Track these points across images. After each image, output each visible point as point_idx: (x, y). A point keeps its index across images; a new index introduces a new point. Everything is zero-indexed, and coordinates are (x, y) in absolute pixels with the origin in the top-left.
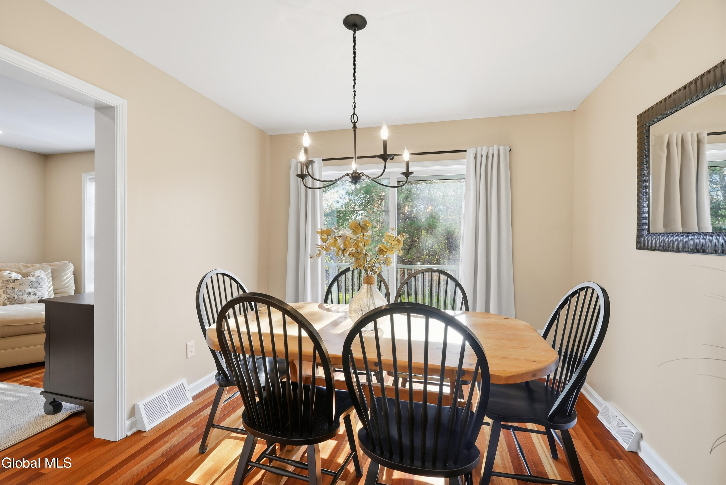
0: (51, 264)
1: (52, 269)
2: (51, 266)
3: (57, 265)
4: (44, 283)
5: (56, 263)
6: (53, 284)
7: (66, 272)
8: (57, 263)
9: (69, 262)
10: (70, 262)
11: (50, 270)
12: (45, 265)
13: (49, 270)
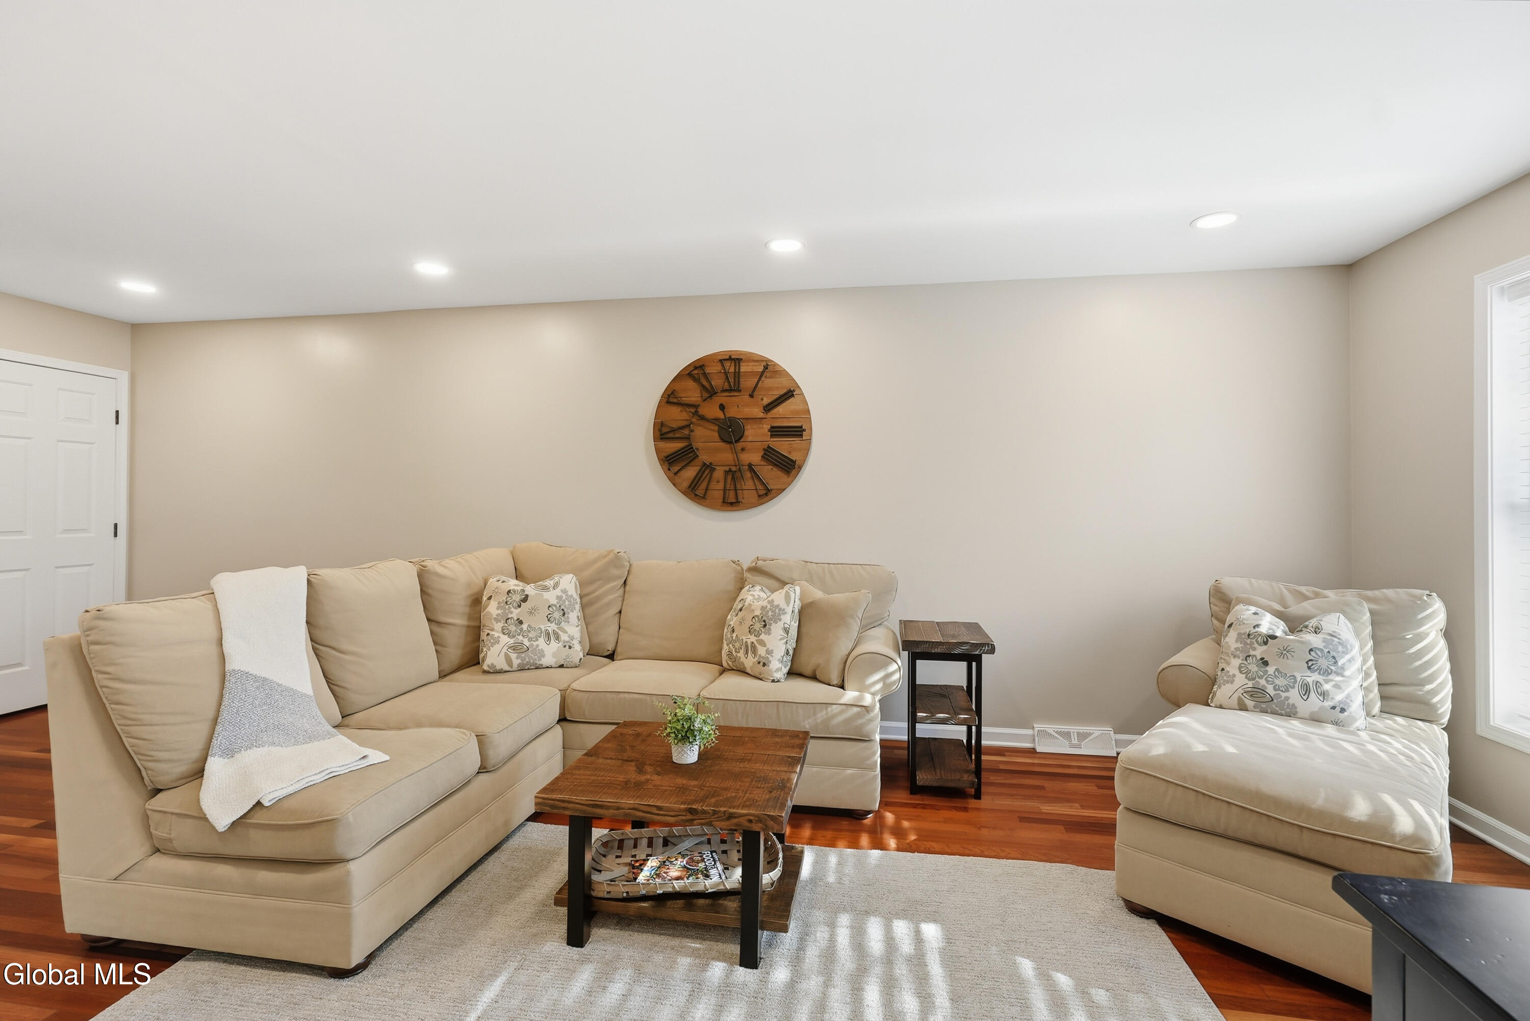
0: (1369, 593)
1: (1372, 613)
2: (1369, 600)
3: (1388, 600)
4: (1349, 661)
5: (1385, 590)
6: (1377, 666)
7: (1420, 628)
8: (1390, 593)
9: (1428, 592)
10: (1434, 594)
11: (1368, 614)
12: (1350, 595)
13: (1364, 615)
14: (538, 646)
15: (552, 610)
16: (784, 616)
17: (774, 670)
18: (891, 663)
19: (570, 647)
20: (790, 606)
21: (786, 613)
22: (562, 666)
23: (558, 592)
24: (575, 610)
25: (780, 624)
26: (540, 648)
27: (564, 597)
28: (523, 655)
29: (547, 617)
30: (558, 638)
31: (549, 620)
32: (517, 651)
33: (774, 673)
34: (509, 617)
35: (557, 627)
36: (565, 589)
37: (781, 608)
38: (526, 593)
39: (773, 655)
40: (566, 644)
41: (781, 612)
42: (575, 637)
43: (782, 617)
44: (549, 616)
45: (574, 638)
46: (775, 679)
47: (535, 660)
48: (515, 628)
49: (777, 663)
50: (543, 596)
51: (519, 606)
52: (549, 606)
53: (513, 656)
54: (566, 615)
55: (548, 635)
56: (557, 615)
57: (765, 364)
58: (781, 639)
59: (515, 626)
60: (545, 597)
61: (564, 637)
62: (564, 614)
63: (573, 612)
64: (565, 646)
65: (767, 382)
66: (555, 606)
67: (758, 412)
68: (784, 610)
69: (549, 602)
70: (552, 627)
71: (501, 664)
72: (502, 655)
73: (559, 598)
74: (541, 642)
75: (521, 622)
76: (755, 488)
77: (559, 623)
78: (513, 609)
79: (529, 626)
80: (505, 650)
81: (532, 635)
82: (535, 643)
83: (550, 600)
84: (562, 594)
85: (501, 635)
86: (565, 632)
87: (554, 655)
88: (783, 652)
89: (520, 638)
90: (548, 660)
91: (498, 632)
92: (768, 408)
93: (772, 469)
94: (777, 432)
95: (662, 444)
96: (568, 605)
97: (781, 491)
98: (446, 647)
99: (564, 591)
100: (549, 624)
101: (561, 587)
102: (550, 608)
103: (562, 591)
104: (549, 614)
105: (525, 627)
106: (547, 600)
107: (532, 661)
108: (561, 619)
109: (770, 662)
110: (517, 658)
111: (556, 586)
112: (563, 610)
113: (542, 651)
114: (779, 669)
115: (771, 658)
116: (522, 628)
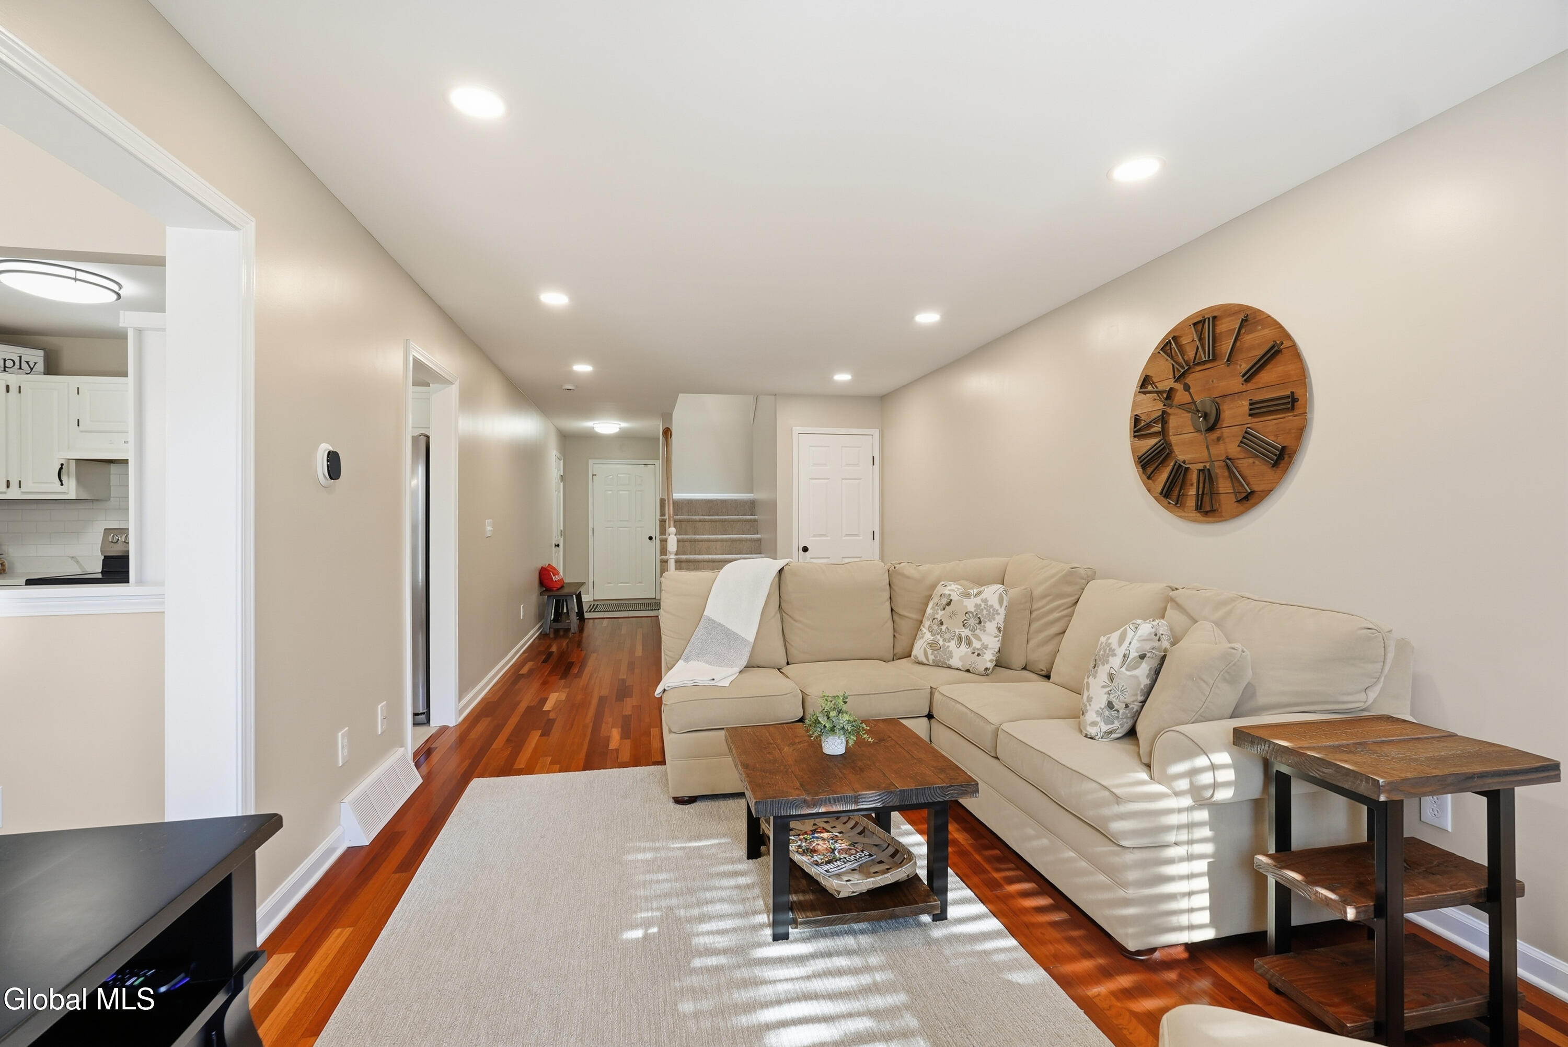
14: (948, 647)
15: (968, 617)
16: (1112, 658)
17: (1089, 722)
18: (1202, 754)
19: (979, 655)
20: (1122, 646)
21: (1115, 655)
22: (968, 671)
23: (978, 600)
24: (994, 620)
25: (1107, 667)
26: (950, 649)
27: (983, 606)
28: (936, 652)
29: (963, 622)
30: (969, 643)
31: (964, 625)
32: (933, 648)
33: (1088, 727)
34: (936, 617)
35: (972, 633)
36: (986, 599)
37: (1111, 648)
38: (951, 598)
39: (1091, 703)
40: (976, 651)
41: (1110, 653)
42: (989, 647)
43: (1111, 659)
44: (965, 622)
45: (987, 647)
46: (1088, 733)
47: (944, 659)
48: (937, 627)
49: (1094, 715)
50: (962, 602)
51: (944, 609)
52: (966, 613)
53: (929, 652)
54: (982, 624)
55: (960, 639)
56: (973, 622)
57: (1242, 316)
58: (1103, 687)
59: (937, 626)
60: (965, 604)
61: (977, 644)
62: (980, 623)
63: (991, 621)
64: (973, 653)
65: (1249, 338)
66: (972, 613)
67: (1235, 383)
68: (1114, 650)
69: (967, 609)
70: (965, 632)
71: (922, 658)
72: (923, 648)
73: (977, 606)
74: (952, 645)
75: (942, 624)
76: (1232, 491)
77: (973, 630)
78: (939, 611)
79: (947, 628)
80: (924, 645)
81: (947, 636)
82: (947, 644)
83: (968, 607)
84: (981, 603)
85: (927, 632)
86: (979, 639)
87: (961, 658)
88: (1104, 703)
89: (939, 637)
90: (955, 662)
91: (926, 629)
92: (1249, 376)
93: (1254, 462)
94: (1257, 409)
95: (1138, 442)
96: (986, 614)
97: (1267, 493)
98: (901, 635)
99: (985, 601)
100: (963, 629)
101: (983, 596)
102: (967, 615)
103: (982, 600)
104: (965, 620)
105: (944, 628)
106: (966, 607)
107: (942, 660)
108: (976, 627)
109: (1087, 711)
110: (932, 654)
111: (979, 593)
112: (979, 618)
113: (951, 652)
114: (1094, 724)
115: (1088, 707)
116: (941, 629)
